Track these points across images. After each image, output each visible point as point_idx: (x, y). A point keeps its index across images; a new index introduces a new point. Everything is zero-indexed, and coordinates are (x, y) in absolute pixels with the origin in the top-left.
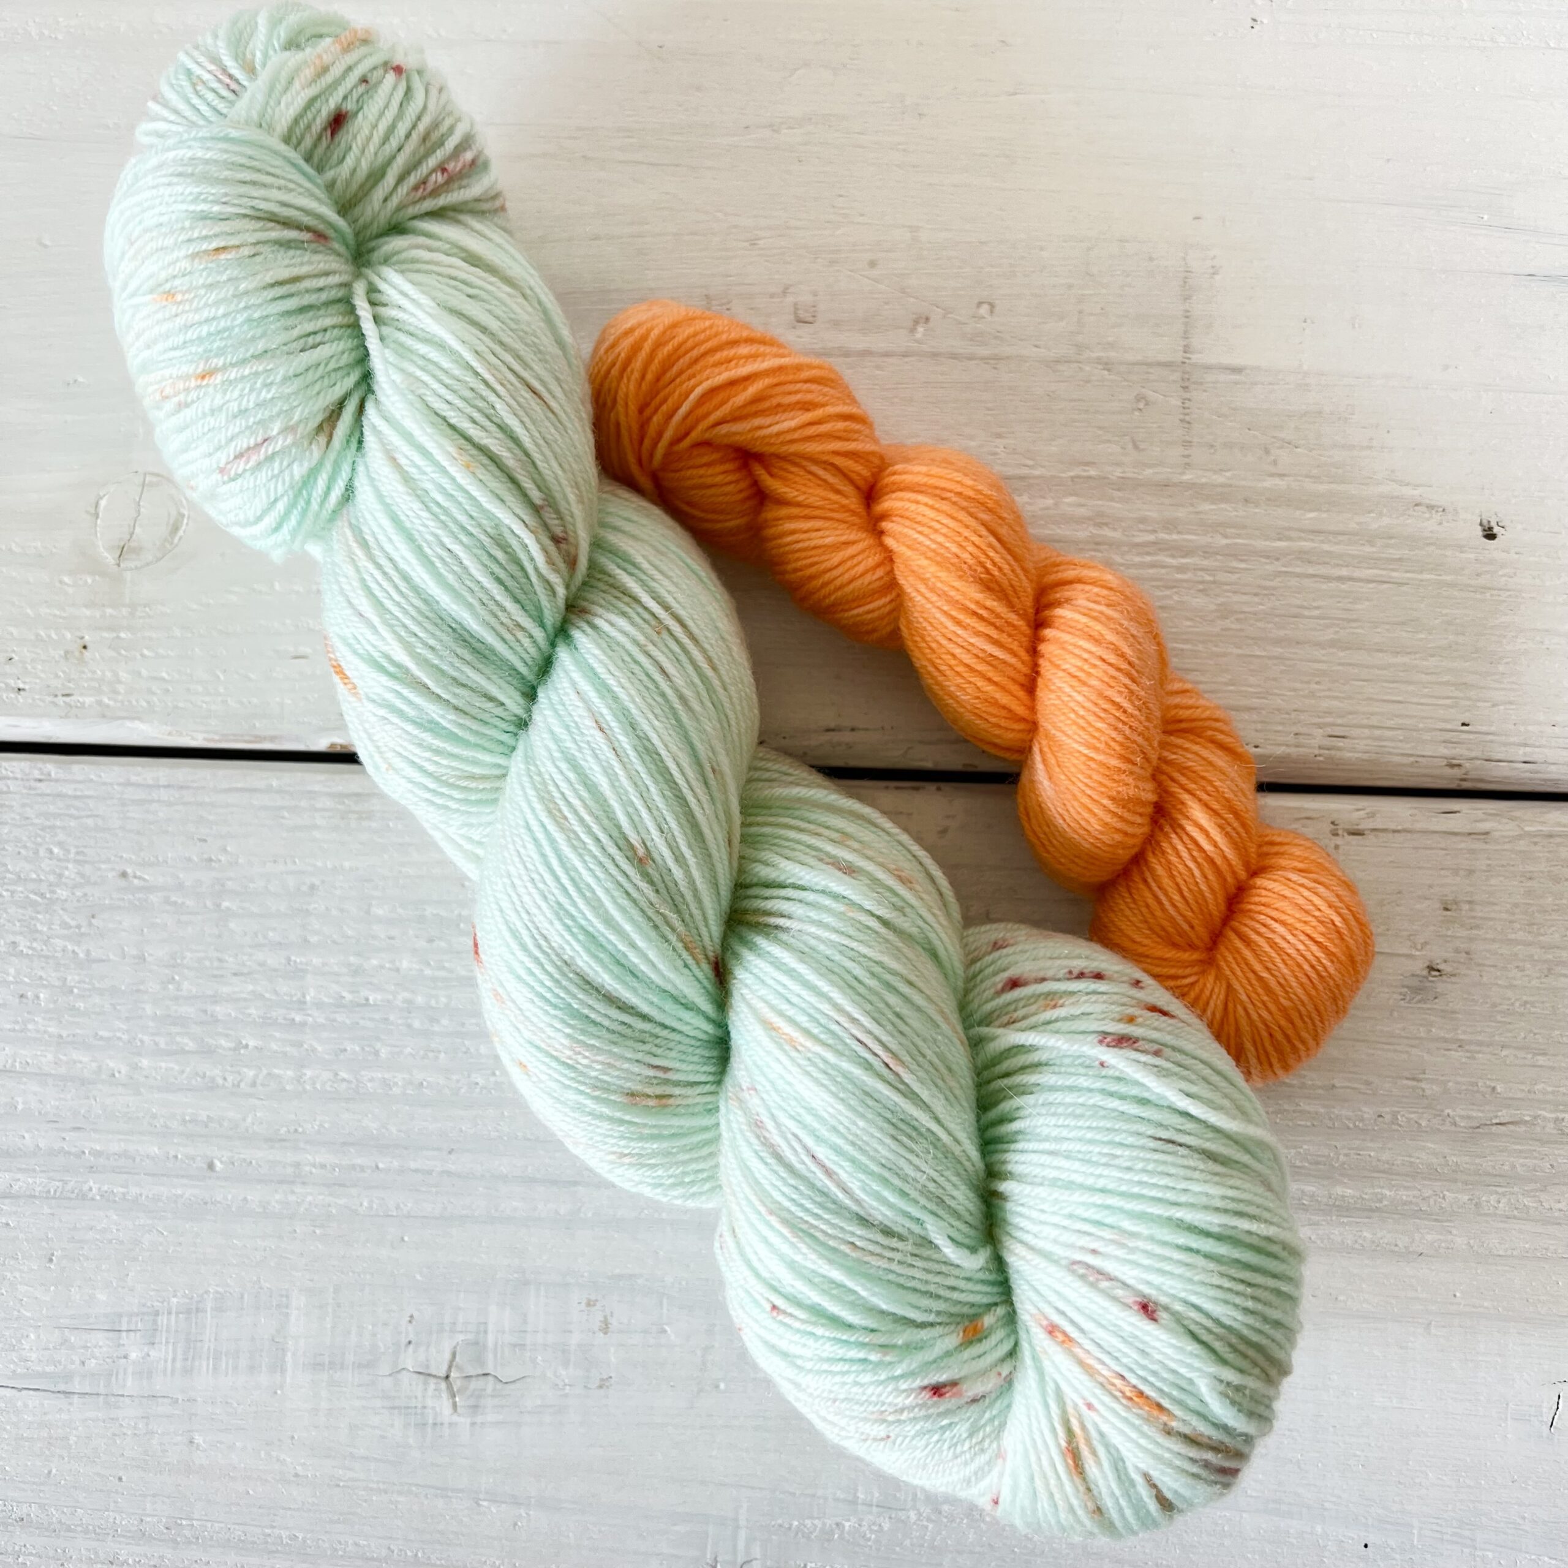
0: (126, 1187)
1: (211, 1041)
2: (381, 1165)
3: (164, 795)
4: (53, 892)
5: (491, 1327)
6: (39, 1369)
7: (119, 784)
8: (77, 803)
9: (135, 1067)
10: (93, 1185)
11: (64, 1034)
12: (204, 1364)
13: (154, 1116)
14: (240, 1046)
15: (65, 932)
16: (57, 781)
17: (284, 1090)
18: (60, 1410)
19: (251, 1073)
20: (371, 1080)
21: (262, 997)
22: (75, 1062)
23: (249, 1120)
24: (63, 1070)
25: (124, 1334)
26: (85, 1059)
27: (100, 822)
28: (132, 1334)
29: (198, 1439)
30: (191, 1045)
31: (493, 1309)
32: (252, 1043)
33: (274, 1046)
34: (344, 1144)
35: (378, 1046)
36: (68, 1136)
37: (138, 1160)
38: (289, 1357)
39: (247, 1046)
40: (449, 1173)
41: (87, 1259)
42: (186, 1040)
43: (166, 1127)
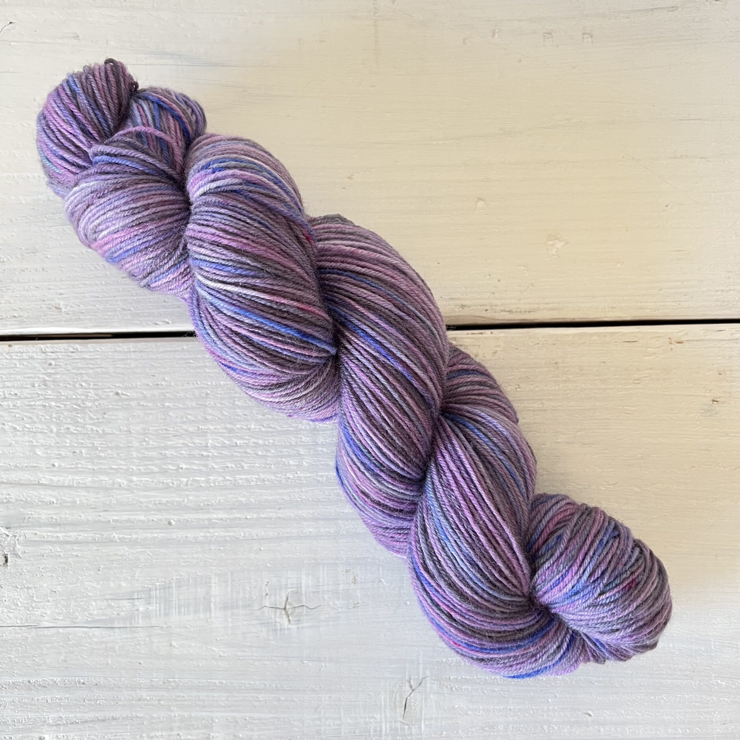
0: (131, 535)
1: (165, 467)
2: (248, 517)
3: (133, 356)
4: (84, 404)
5: (303, 585)
6: (98, 618)
7: (111, 352)
8: (92, 362)
9: (131, 481)
10: (116, 535)
11: (96, 468)
12: (174, 610)
13: (141, 502)
14: (179, 468)
15: (92, 422)
16: (81, 352)
17: (201, 486)
18: (110, 636)
19: (185, 480)
20: (241, 479)
21: (188, 446)
22: (102, 481)
23: (186, 500)
24: (96, 485)
25: (136, 600)
26: (106, 479)
27: (104, 370)
28: (140, 600)
29: (174, 643)
30: (155, 469)
31: (304, 577)
32: (184, 466)
33: (195, 468)
34: (231, 509)
35: (243, 464)
36: (101, 514)
37: (135, 522)
38: (212, 606)
39: (182, 468)
40: (280, 518)
41: (116, 568)
42: (154, 467)
43: (147, 507)
